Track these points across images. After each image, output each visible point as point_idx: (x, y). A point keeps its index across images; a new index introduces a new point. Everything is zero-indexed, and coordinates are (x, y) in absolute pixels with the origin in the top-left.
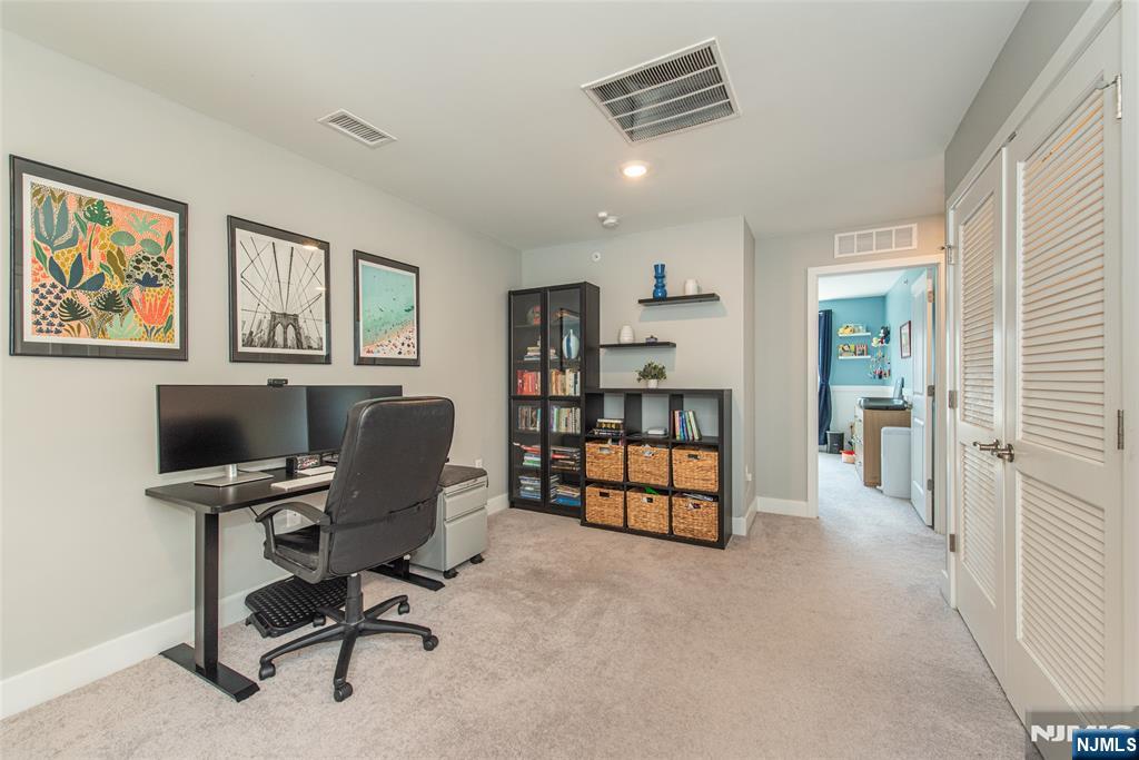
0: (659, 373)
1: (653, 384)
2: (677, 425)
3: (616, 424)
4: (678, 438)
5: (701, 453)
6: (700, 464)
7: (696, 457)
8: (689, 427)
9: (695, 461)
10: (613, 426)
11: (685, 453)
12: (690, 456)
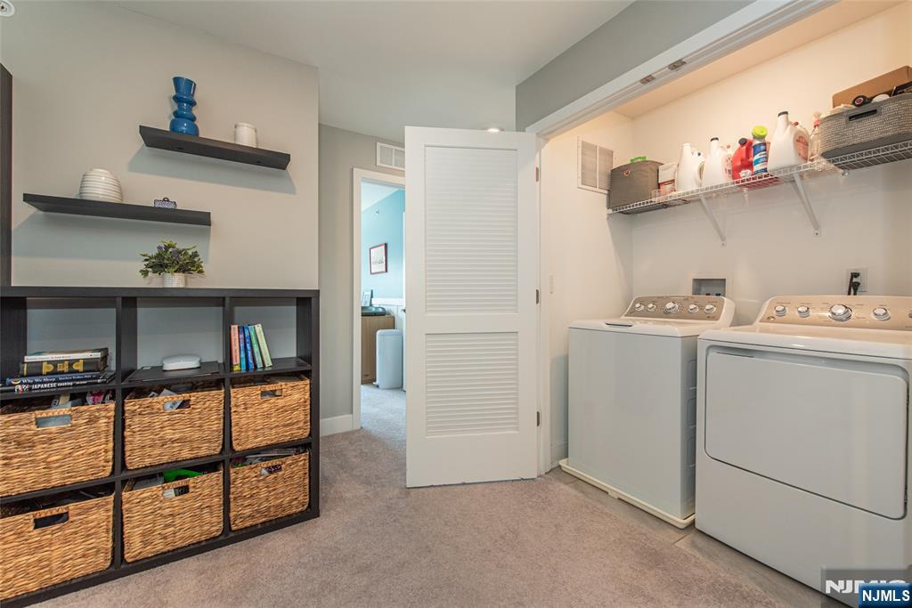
0: (189, 264)
1: (175, 281)
2: (236, 347)
3: (87, 362)
4: (236, 368)
5: (281, 385)
6: (281, 402)
7: (273, 394)
8: (256, 349)
9: (273, 400)
10: (79, 367)
11: (255, 391)
12: (264, 394)
